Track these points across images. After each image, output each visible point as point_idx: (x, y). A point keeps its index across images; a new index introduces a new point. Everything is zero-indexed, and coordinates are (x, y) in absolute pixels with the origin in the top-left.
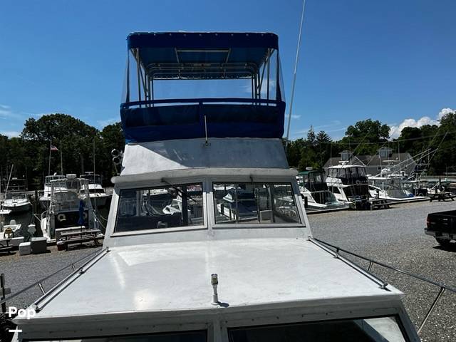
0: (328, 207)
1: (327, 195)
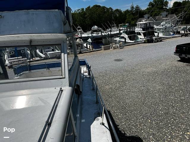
0: (135, 42)
1: (135, 36)
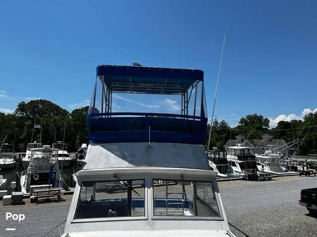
0: (228, 177)
1: (227, 167)
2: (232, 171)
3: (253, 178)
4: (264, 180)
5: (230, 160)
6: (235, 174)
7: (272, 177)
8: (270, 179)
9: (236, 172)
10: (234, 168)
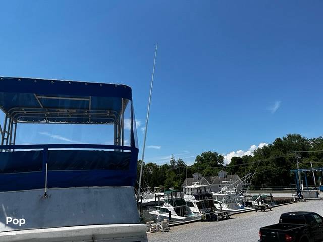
0: (187, 219)
1: (185, 208)
2: (190, 212)
3: (211, 218)
4: (222, 219)
5: (187, 200)
6: (193, 215)
7: (230, 216)
8: (228, 218)
9: (194, 212)
10: (192, 208)
